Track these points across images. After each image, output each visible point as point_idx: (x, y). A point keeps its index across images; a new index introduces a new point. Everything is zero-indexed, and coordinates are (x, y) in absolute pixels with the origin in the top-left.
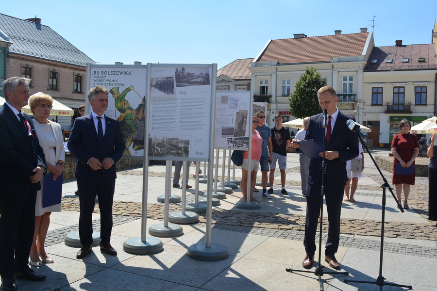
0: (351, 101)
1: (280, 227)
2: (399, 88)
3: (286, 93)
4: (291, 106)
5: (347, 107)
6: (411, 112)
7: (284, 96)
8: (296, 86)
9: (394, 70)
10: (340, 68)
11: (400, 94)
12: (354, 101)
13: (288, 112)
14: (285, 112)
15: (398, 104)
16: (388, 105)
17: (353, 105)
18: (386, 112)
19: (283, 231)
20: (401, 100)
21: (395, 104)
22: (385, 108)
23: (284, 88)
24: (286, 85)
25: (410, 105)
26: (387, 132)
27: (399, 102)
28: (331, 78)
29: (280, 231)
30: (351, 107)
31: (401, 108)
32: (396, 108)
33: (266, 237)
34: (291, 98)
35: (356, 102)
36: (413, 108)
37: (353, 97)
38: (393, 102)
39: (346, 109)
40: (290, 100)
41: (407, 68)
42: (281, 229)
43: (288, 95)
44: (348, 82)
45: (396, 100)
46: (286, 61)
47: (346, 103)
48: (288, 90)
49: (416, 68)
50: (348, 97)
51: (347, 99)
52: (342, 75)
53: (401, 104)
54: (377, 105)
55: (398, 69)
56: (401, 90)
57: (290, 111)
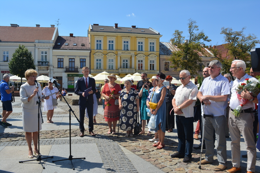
0: (46, 65)
1: (11, 140)
2: (72, 59)
3: (6, 59)
4: (10, 67)
5: (44, 69)
6: (78, 72)
7: (4, 61)
8: (13, 56)
9: (69, 50)
10: (40, 46)
11: (73, 62)
12: (48, 66)
13: (7, 71)
14: (5, 71)
15: (72, 68)
16: (66, 68)
17: (47, 68)
18: (66, 72)
19: (14, 142)
20: (73, 65)
21: (70, 68)
22: (65, 69)
23: (4, 56)
24: (6, 55)
25: (78, 68)
26: (66, 83)
27: (72, 66)
28: (34, 52)
29: (12, 142)
30: (46, 69)
31: (73, 70)
32: (70, 69)
33: (3, 147)
34: (10, 63)
35: (49, 66)
36: (79, 70)
37: (47, 63)
38: (69, 66)
39: (43, 70)
40: (9, 64)
41: (76, 49)
42: (12, 141)
43: (7, 61)
44: (44, 54)
45: (71, 66)
46: (6, 40)
47: (43, 66)
48: (7, 58)
49: (80, 49)
50: (44, 63)
51: (44, 64)
52: (41, 51)
53: (73, 68)
54: (60, 68)
55: (71, 49)
56: (73, 60)
57: (9, 70)
